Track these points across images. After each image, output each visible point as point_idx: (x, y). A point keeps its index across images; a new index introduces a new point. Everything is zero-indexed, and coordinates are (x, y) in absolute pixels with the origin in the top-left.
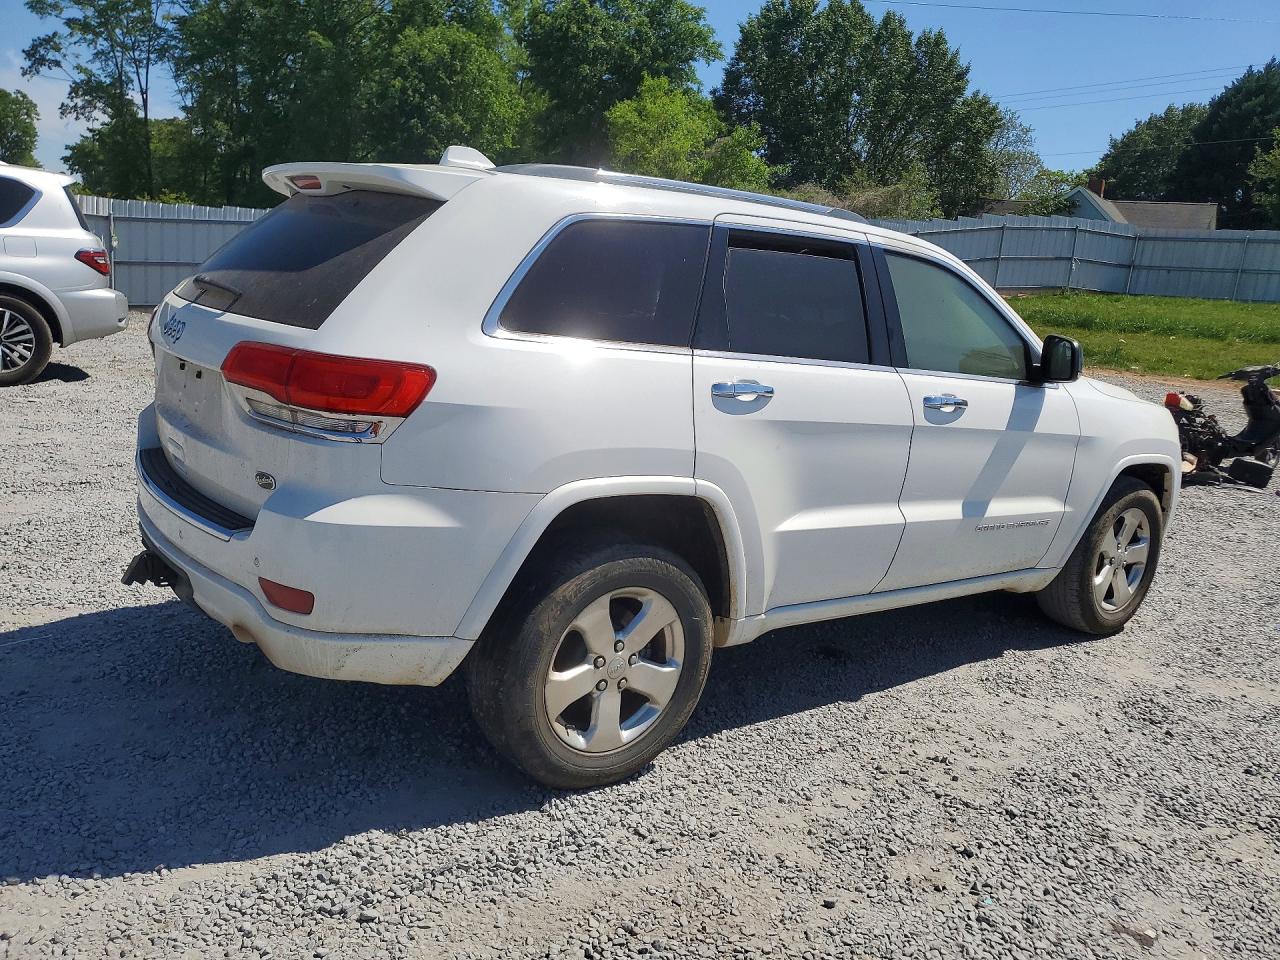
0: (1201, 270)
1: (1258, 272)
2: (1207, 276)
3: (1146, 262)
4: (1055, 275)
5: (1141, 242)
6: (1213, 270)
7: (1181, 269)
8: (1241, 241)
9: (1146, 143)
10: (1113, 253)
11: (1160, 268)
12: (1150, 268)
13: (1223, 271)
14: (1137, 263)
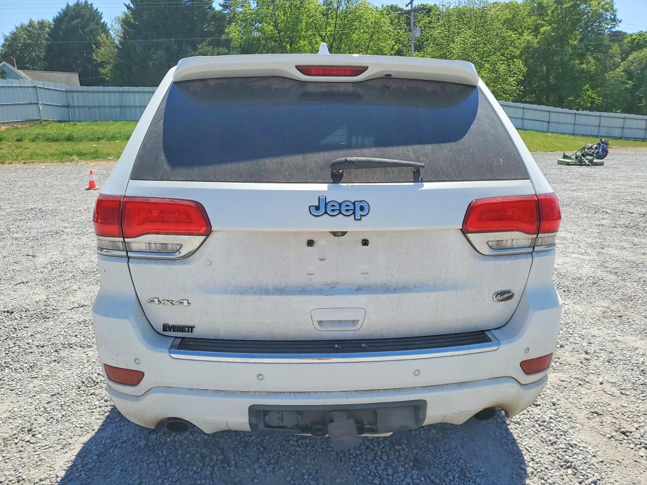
0: (104, 107)
1: (130, 107)
2: (108, 110)
3: (76, 104)
4: (32, 113)
5: (70, 93)
6: (110, 107)
7: (95, 107)
8: (119, 92)
9: (25, 39)
10: (59, 100)
11: (84, 107)
12: (79, 107)
13: (115, 107)
14: (72, 105)
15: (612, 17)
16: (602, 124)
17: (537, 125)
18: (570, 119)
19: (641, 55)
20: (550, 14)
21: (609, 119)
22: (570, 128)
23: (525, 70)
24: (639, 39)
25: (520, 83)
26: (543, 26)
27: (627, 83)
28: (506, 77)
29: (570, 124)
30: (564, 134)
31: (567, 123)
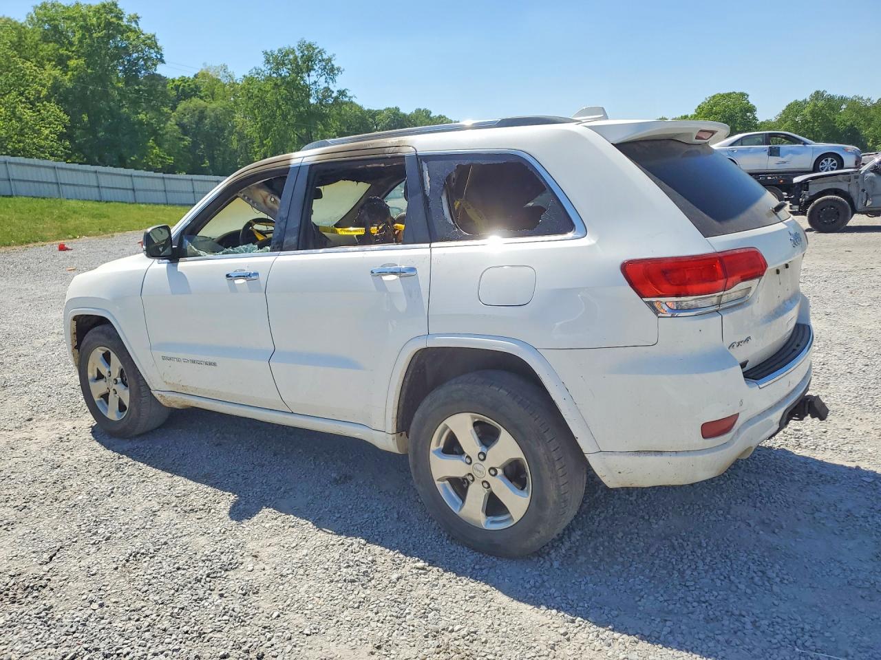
15: (159, 57)
16: (196, 190)
17: (120, 194)
18: (158, 184)
19: (191, 105)
20: (77, 43)
21: (202, 183)
22: (160, 197)
23: (66, 118)
24: (184, 86)
25: (61, 137)
26: (69, 58)
27: (183, 140)
28: (38, 127)
29: (160, 191)
30: (158, 204)
31: (156, 191)
